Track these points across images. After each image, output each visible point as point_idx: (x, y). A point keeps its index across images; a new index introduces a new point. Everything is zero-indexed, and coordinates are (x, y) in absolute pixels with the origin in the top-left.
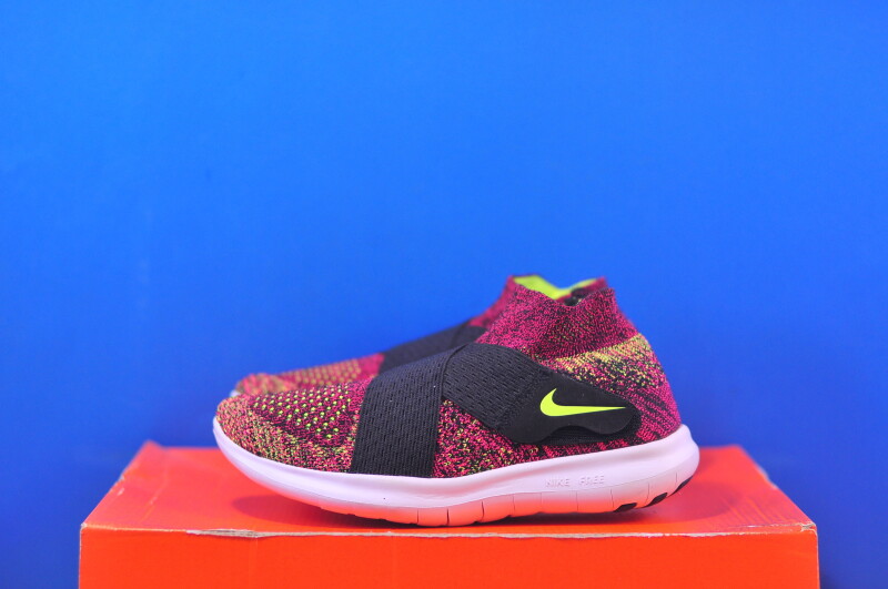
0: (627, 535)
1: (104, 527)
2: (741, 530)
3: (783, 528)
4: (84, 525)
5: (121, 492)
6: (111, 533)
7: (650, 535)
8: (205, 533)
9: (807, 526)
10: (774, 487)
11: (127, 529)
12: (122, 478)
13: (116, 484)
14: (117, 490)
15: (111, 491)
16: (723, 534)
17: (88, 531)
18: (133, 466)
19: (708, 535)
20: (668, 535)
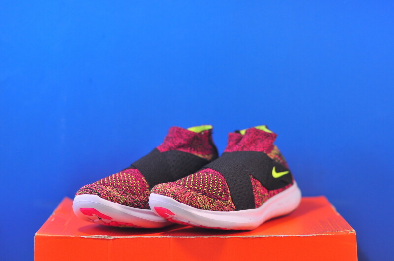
0: (273, 236)
1: (45, 235)
2: (323, 234)
3: (341, 232)
4: (36, 234)
5: (53, 220)
6: (48, 237)
7: (282, 236)
8: (89, 237)
9: (351, 231)
10: (338, 214)
11: (55, 236)
12: (54, 213)
13: (51, 216)
14: (51, 219)
15: (49, 219)
16: (315, 235)
17: (38, 237)
18: (59, 208)
19: (308, 235)
20: (290, 236)
